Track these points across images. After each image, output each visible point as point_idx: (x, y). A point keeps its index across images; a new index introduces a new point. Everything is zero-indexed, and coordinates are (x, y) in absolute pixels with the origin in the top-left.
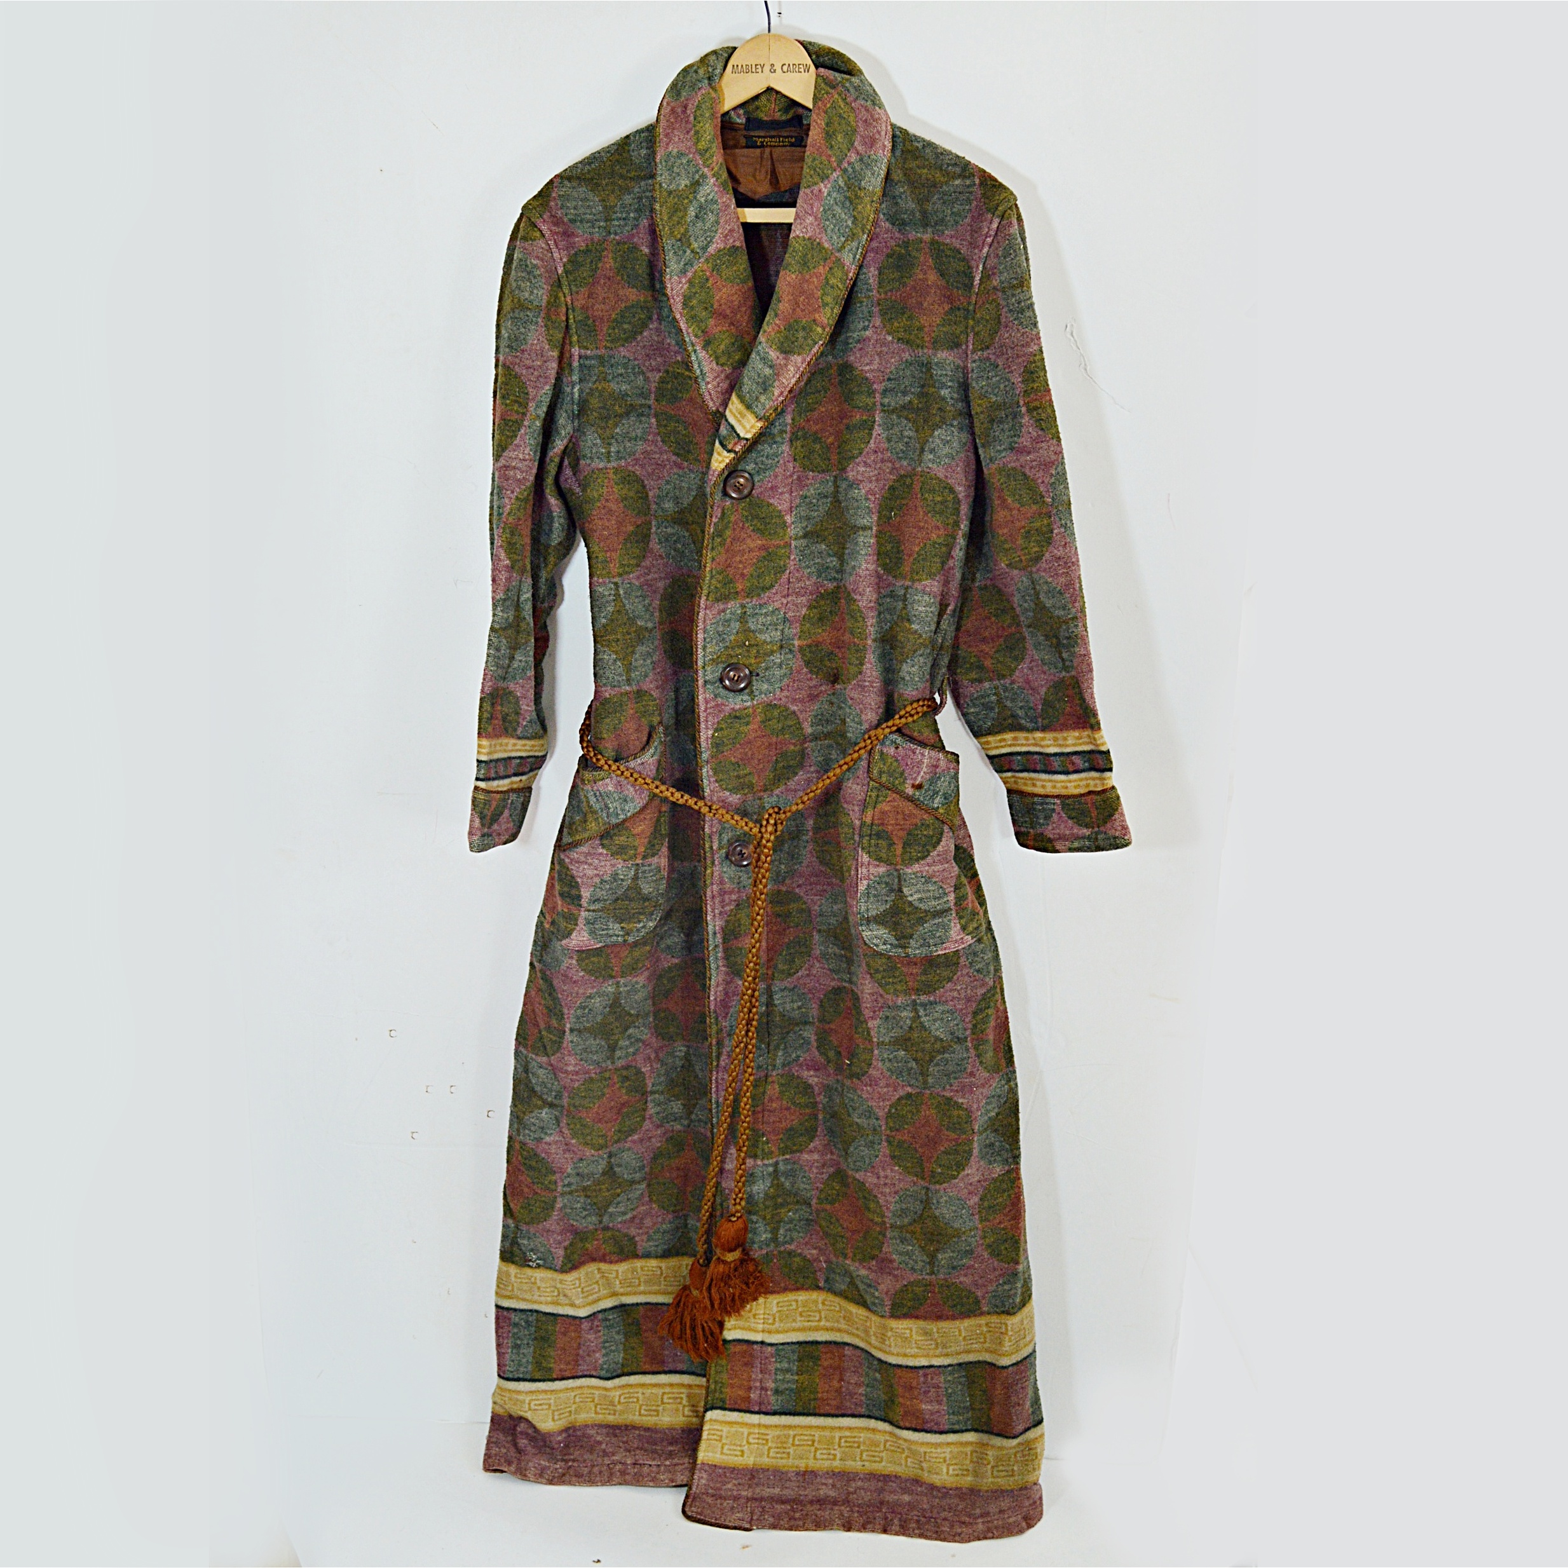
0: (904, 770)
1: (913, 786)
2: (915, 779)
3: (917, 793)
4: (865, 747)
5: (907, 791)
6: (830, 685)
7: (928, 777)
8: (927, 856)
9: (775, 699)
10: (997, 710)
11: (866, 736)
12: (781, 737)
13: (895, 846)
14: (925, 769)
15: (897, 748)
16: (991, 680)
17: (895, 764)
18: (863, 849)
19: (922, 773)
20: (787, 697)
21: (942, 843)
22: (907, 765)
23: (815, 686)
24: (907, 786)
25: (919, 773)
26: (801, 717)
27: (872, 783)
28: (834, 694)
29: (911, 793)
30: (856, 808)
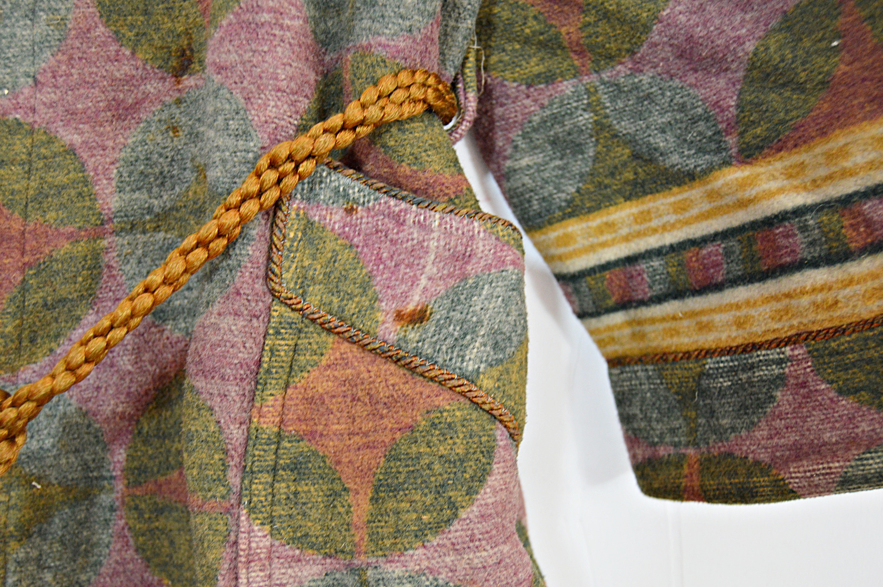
0: (370, 276)
1: (399, 316)
2: (405, 295)
3: (413, 336)
4: (260, 193)
5: (380, 331)
6: (170, 80)
7: (441, 289)
8: (449, 522)
9: (17, 107)
10: (591, 153)
11: (264, 162)
12: (34, 217)
13: (350, 498)
14: (431, 270)
15: (350, 211)
16: (577, 74)
17: (345, 256)
18: (252, 510)
19: (423, 281)
20: (51, 105)
21: (491, 480)
22: (380, 259)
23: (129, 80)
24: (380, 317)
25: (414, 281)
26: (91, 163)
27: (278, 309)
28: (179, 102)
29: (392, 337)
30: (233, 390)
